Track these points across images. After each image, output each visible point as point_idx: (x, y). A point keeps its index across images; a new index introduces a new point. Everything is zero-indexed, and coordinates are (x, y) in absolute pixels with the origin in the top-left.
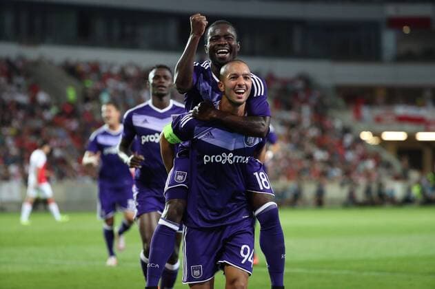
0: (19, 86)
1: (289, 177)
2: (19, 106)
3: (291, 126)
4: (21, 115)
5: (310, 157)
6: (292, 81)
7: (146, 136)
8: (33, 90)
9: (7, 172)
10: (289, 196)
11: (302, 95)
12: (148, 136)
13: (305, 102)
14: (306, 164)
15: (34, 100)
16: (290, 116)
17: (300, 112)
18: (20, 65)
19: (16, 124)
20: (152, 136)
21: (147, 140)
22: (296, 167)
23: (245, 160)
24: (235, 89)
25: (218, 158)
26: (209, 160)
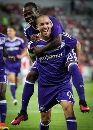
23: (59, 56)
24: (43, 30)
25: (45, 58)
26: (41, 59)
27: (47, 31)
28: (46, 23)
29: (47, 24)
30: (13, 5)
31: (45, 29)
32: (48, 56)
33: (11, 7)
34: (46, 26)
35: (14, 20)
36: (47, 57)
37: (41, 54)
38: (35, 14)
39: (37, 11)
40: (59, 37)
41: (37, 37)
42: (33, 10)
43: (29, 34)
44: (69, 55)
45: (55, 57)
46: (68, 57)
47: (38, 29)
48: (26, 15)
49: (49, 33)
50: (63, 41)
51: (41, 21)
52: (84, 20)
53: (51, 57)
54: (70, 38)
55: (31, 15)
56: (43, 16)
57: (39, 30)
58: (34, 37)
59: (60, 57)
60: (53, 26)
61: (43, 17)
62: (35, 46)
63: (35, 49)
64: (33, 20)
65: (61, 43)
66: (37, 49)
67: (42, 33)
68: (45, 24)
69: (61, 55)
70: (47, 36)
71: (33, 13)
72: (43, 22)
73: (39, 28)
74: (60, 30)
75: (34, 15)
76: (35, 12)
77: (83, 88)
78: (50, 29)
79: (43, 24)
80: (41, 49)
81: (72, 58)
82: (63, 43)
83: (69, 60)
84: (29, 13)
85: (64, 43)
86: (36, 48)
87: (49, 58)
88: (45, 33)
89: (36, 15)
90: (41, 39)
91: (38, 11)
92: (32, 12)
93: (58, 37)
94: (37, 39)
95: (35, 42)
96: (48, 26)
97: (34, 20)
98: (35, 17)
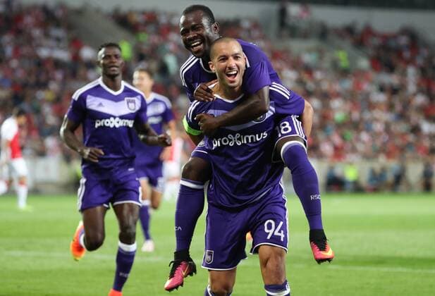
0: (58, 40)
1: (389, 155)
2: (58, 64)
3: (394, 91)
4: (59, 75)
5: (416, 130)
6: (395, 37)
7: (101, 120)
8: (76, 44)
9: (43, 145)
10: (390, 177)
11: (407, 54)
12: (103, 121)
13: (410, 62)
14: (411, 138)
15: (76, 58)
16: (391, 79)
17: (404, 74)
18: (59, 13)
19: (54, 86)
20: (107, 120)
21: (102, 125)
22: (398, 142)
23: (259, 137)
24: (226, 71)
25: (225, 141)
26: (216, 144)
27: (235, 75)
28: (232, 56)
29: (236, 57)
30: (144, 13)
31: (231, 69)
32: (234, 136)
33: (138, 19)
34: (232, 62)
35: (145, 48)
36: (230, 140)
37: (219, 131)
38: (208, 31)
39: (213, 26)
40: (263, 93)
41: (209, 91)
42: (205, 21)
43: (191, 81)
44: (285, 125)
45: (250, 141)
46: (280, 129)
47: (214, 69)
48: (185, 32)
49: (238, 80)
50: (271, 104)
51: (221, 50)
52: (309, 51)
53: (239, 139)
54: (288, 98)
55: (198, 32)
56: (228, 39)
57: (215, 74)
58: (202, 91)
59: (262, 139)
60: (248, 66)
61: (228, 42)
62: (205, 113)
63: (205, 120)
64: (202, 45)
65: (267, 108)
66: (210, 120)
67: (222, 79)
68: (231, 58)
69: (263, 136)
70: (234, 87)
71: (202, 27)
72: (225, 52)
73: (215, 67)
74: (266, 75)
75: (204, 33)
76: (207, 27)
77: (317, 203)
78: (242, 72)
79: (225, 58)
80: (218, 121)
81: (290, 130)
82: (271, 107)
83: (283, 135)
84: (194, 28)
85: (273, 109)
86: (206, 117)
87: (235, 143)
88: (230, 79)
89: (211, 33)
90: (217, 96)
91: (216, 27)
92: (202, 25)
93: (261, 95)
94: (209, 94)
95: (204, 101)
96: (237, 62)
97: (204, 46)
98: (208, 37)
